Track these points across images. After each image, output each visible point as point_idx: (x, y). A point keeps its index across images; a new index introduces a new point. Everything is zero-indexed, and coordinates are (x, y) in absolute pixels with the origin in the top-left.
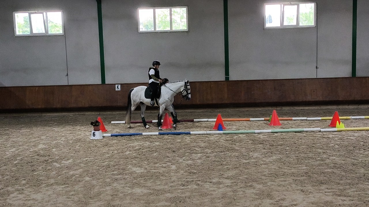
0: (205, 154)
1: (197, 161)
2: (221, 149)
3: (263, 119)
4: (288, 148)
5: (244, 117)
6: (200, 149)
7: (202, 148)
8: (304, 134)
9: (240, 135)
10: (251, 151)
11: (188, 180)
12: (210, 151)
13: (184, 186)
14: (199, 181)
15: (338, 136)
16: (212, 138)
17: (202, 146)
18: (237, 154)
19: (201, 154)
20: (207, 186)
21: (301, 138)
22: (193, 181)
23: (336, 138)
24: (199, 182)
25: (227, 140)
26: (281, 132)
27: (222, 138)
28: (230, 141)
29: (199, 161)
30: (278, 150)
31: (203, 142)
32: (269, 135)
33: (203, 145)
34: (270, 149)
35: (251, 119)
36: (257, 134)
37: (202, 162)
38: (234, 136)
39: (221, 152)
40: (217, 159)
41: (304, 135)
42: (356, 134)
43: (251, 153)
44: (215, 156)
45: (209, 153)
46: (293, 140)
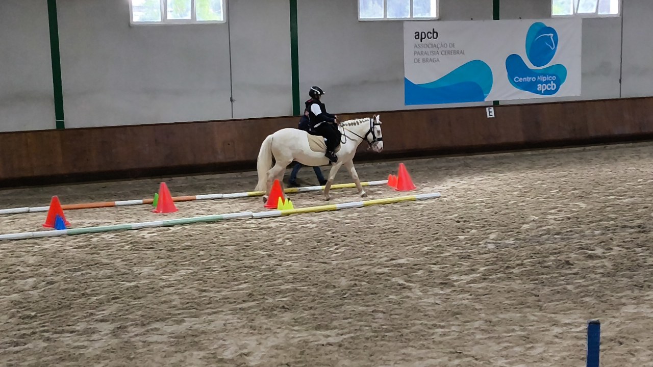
0: (42, 278)
1: (30, 292)
2: (72, 264)
3: (141, 201)
4: (202, 253)
5: (102, 201)
6: (29, 268)
7: (33, 267)
8: (223, 224)
9: (104, 236)
10: (135, 264)
11: (23, 332)
12: (51, 270)
13: (17, 344)
14: (47, 331)
15: (285, 224)
16: (47, 245)
17: (30, 262)
18: (108, 272)
19: (35, 279)
20: (67, 339)
21: (221, 232)
22: (34, 333)
23: (282, 229)
24: (46, 335)
25: (80, 247)
26: (182, 224)
27: (68, 243)
28: (87, 249)
29: (35, 293)
30: (185, 257)
31: (30, 254)
32: (161, 231)
33: (32, 260)
34: (169, 257)
35: (117, 203)
36: (136, 231)
37: (42, 294)
38: (92, 238)
39: (75, 271)
40: (71, 286)
41: (225, 226)
42: (315, 219)
43: (135, 269)
44: (65, 280)
45: (49, 274)
46: (207, 237)
